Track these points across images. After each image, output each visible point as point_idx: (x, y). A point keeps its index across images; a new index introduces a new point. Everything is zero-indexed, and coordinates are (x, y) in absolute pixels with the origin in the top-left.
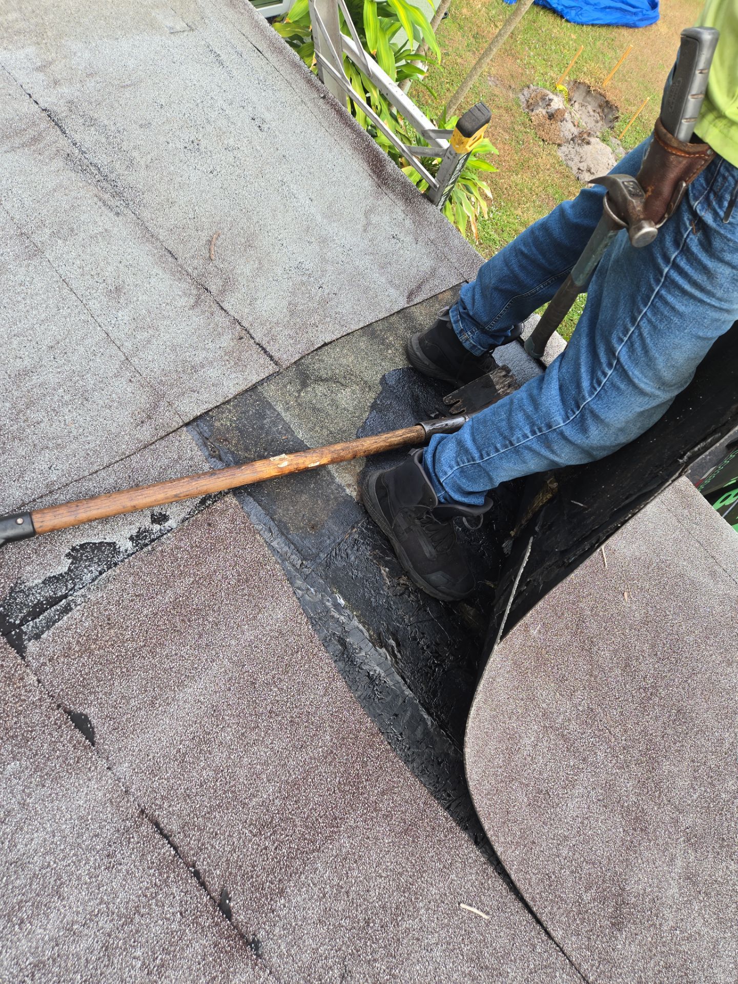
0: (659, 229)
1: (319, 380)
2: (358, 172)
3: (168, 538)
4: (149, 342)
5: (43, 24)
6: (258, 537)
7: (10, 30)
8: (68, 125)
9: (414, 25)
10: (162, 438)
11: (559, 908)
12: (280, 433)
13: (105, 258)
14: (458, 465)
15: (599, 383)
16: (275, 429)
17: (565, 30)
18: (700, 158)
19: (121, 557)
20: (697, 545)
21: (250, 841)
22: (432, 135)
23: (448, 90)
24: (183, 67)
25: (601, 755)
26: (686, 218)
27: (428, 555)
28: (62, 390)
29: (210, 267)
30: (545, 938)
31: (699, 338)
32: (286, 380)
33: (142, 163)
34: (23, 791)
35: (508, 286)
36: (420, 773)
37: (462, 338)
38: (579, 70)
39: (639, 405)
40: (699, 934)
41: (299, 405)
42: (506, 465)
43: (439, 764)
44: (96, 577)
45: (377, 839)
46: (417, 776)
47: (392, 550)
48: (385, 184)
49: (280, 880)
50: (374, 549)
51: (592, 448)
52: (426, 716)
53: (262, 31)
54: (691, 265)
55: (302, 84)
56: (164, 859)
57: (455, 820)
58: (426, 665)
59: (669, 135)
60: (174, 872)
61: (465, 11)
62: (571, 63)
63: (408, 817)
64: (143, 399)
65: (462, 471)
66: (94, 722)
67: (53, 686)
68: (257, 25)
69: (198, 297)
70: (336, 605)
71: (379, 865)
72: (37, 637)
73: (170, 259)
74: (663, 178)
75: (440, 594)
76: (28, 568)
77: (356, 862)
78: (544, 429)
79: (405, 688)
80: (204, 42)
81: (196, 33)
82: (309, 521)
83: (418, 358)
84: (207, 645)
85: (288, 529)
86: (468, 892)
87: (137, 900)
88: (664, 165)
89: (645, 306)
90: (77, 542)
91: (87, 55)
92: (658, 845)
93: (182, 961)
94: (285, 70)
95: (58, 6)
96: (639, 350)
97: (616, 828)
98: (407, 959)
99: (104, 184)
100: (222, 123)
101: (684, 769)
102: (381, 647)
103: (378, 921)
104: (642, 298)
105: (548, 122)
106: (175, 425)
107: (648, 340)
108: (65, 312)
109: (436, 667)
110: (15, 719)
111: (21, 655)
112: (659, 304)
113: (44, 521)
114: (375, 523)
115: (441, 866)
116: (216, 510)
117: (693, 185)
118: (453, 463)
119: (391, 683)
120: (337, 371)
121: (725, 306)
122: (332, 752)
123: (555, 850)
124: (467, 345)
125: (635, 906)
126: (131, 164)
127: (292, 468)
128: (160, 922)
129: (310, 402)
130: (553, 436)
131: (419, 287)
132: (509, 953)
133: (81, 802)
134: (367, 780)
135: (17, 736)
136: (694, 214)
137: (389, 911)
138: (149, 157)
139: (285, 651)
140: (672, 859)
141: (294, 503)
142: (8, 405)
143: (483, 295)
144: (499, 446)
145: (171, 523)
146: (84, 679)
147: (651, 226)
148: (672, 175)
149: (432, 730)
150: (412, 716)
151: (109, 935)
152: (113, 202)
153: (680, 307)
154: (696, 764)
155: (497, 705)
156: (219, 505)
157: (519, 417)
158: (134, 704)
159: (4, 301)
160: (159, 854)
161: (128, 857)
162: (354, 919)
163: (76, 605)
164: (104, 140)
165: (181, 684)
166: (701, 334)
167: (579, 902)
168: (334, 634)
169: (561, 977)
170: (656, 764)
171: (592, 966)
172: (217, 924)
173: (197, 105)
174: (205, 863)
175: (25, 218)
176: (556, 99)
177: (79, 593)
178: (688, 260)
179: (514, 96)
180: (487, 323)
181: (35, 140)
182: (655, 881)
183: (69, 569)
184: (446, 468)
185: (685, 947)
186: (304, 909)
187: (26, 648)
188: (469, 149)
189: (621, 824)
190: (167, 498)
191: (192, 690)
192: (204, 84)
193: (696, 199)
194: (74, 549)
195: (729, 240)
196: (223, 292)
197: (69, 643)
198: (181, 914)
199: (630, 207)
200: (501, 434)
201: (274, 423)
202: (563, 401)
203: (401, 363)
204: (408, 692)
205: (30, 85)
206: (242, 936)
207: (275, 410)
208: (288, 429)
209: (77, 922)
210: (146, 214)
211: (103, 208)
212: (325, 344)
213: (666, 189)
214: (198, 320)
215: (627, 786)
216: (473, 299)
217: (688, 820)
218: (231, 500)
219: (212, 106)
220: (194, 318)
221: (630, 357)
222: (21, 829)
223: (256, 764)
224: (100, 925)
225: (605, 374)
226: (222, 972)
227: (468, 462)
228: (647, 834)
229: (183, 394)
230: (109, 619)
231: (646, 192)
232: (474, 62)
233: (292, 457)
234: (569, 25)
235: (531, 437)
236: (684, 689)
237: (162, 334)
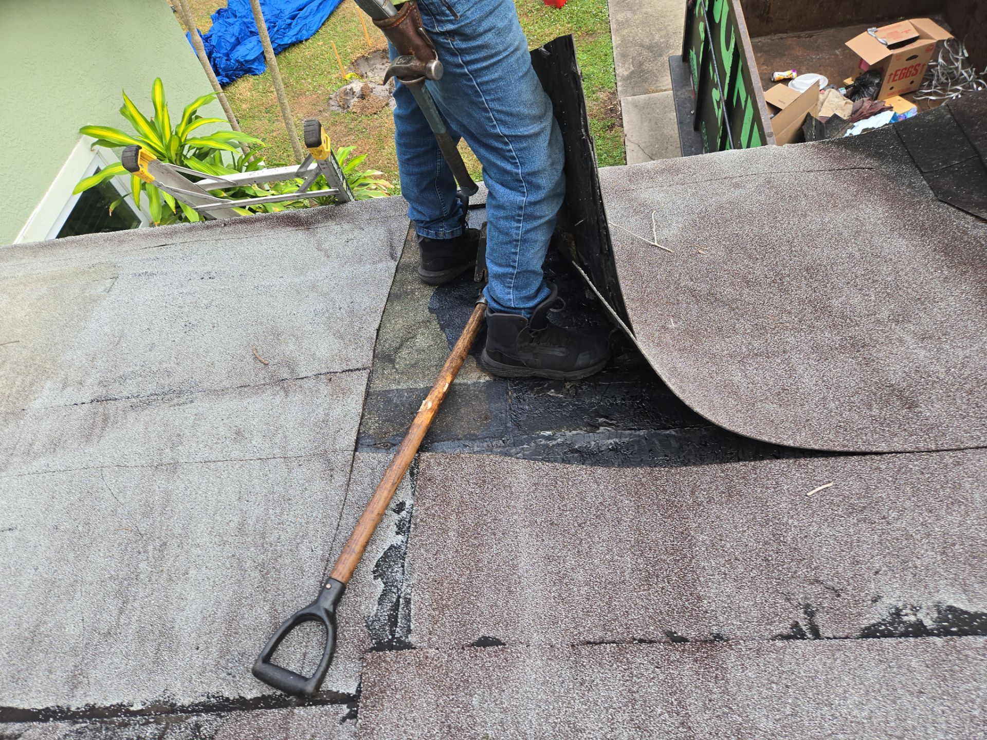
0: (439, 59)
1: (397, 350)
2: (289, 236)
3: (417, 511)
4: (286, 437)
5: (39, 366)
6: (462, 455)
7: (26, 389)
8: (113, 393)
9: (228, 142)
10: (351, 471)
11: (866, 435)
12: (409, 397)
13: (213, 427)
14: (510, 287)
15: (513, 158)
16: (404, 399)
17: (311, 46)
18: (411, 11)
19: (403, 547)
20: (709, 183)
21: (649, 594)
22: (302, 170)
23: (288, 156)
24: (136, 299)
25: (791, 340)
26: (441, 40)
27: (562, 355)
28: (271, 511)
29: (271, 368)
30: (879, 458)
31: (523, 77)
32: (380, 371)
33: (173, 365)
34: (496, 704)
35: (425, 183)
36: (701, 460)
37: (441, 237)
38: (346, 55)
39: (543, 142)
40: (967, 357)
41: (402, 373)
42: (530, 255)
43: (705, 445)
44: (403, 571)
45: (718, 517)
46: (701, 464)
47: (543, 379)
48: (310, 224)
49: (691, 594)
50: (532, 390)
51: (553, 190)
52: (668, 432)
53: (152, 235)
54: (472, 53)
55: (206, 233)
56: (614, 653)
57: (751, 461)
58: (635, 409)
59: (386, 20)
60: (627, 653)
61: (244, 106)
62: (338, 57)
63: (722, 488)
64: (318, 466)
65: (516, 288)
66: (491, 635)
67: (447, 643)
68: (147, 236)
69: (283, 388)
70: (549, 438)
71: (736, 527)
72: (409, 631)
73: (246, 389)
74: (409, 39)
75: (596, 367)
76: (363, 607)
77: (721, 540)
78: (520, 212)
79: (638, 433)
80: (130, 276)
81: (120, 277)
82: (480, 418)
83: (435, 277)
84: (503, 534)
85: (474, 435)
86: (804, 485)
87: (625, 688)
88: (402, 34)
89: (481, 97)
90: (372, 567)
91: (79, 353)
92: (882, 343)
93: (688, 688)
94: (189, 237)
95: (35, 350)
96: (507, 119)
97: (846, 362)
98: (813, 552)
99: (167, 397)
100: (189, 299)
101: (848, 293)
102: (598, 429)
103: (771, 553)
104: (475, 96)
105: (364, 101)
106: (350, 457)
107: (504, 109)
108: (225, 475)
109: (641, 404)
110: (448, 679)
111: (412, 648)
112: (485, 88)
113: (341, 573)
114: (517, 378)
115: (773, 490)
116: (424, 470)
117: (425, 24)
118: (507, 290)
119: (627, 439)
120: (401, 335)
121: (511, 49)
122: (638, 506)
123: (825, 411)
124: (448, 237)
125: (910, 386)
126: (168, 373)
127: (436, 402)
128: (651, 684)
129: (406, 365)
130: (530, 210)
131: (391, 246)
132: (868, 488)
133: (534, 676)
134: (676, 497)
135: (459, 685)
136: (442, 34)
137: (771, 542)
138: (173, 358)
139: (549, 490)
140: (901, 340)
141: (461, 420)
142: (252, 549)
143: (421, 204)
144: (513, 250)
145: (409, 503)
146: (459, 622)
147: (433, 63)
148: (411, 32)
149: (680, 435)
150: (660, 441)
151: (632, 720)
152: (182, 401)
153: (496, 75)
154: (852, 283)
155: (694, 379)
156: (422, 466)
157: (503, 224)
158: (501, 604)
159: (188, 506)
160: (608, 654)
161: (594, 674)
162: (757, 567)
163: (410, 595)
164: (140, 379)
165: (514, 567)
166: (521, 74)
167: (874, 419)
168: (565, 453)
169: (915, 466)
170: (829, 309)
171: (925, 440)
172: (684, 651)
173: (166, 307)
174: (639, 632)
175: (148, 458)
176: (353, 85)
177: (404, 587)
178: (469, 54)
179: (329, 113)
180: (441, 213)
181: (106, 420)
182: (904, 361)
183: (384, 583)
184: (507, 297)
185: (967, 372)
186: (722, 592)
187: (410, 643)
188: (329, 150)
189: (847, 357)
190: (390, 491)
191: (524, 563)
192: (156, 294)
193: (434, 27)
194: (374, 572)
195: (470, 23)
196: (293, 371)
197: (429, 615)
198: (657, 668)
199: (414, 68)
200: (507, 243)
201: (401, 396)
202: (511, 189)
203: (429, 292)
204: (642, 433)
205: (69, 400)
206: (706, 641)
207: (392, 390)
208: (411, 390)
209: (606, 733)
210: (206, 385)
211: (181, 407)
212: (378, 330)
213: (417, 41)
214: (296, 398)
215: (827, 337)
216: (420, 212)
217: (884, 315)
218: (425, 456)
219: (174, 299)
220: (294, 399)
221: (508, 127)
222: (518, 722)
223: (604, 557)
224: (621, 721)
225: (510, 151)
226: (717, 669)
227: (512, 279)
228: (868, 345)
229: (335, 439)
230: (436, 581)
231: (411, 54)
232: (284, 124)
233: (429, 397)
234: (310, 41)
235: (521, 225)
236: (795, 256)
237: (288, 426)
